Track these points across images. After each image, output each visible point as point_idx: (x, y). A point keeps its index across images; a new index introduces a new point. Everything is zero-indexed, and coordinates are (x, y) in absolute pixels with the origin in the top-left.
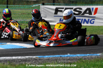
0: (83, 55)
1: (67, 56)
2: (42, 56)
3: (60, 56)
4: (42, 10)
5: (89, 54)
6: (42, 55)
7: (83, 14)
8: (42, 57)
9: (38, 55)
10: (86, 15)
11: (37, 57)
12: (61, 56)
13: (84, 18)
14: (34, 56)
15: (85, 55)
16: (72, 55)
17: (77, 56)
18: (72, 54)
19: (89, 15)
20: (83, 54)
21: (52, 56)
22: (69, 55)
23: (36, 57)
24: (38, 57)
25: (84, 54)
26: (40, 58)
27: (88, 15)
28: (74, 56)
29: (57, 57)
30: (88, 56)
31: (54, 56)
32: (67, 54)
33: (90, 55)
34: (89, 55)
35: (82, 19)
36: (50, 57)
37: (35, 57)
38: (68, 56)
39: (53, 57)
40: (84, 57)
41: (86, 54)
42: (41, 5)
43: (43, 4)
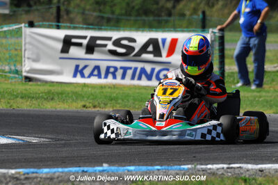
0: (144, 168)
1: (100, 171)
2: (32, 170)
4: (28, 40)
5: (161, 165)
6: (34, 167)
7: (139, 54)
10: (145, 56)
11: (19, 173)
12: (85, 169)
13: (139, 65)
15: (150, 168)
16: (113, 168)
17: (128, 171)
18: (114, 165)
19: (155, 56)
20: (144, 165)
21: (60, 170)
22: (106, 166)
25: (147, 165)
26: (28, 174)
27: (150, 57)
29: (73, 173)
30: (158, 170)
31: (66, 170)
32: (102, 166)
33: (163, 167)
34: (159, 167)
35: (136, 69)
36: (55, 173)
38: (103, 171)
39: (62, 172)
41: (152, 165)
42: (25, 27)
43: (31, 25)
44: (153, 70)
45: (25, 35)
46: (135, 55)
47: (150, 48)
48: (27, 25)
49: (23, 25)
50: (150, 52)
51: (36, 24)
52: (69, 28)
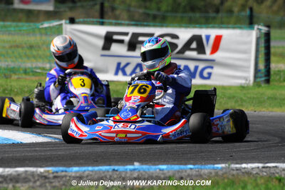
0: (176, 167)
1: (131, 170)
2: (61, 168)
3: (112, 167)
5: (194, 164)
6: (64, 166)
7: (182, 51)
8: (62, 171)
9: (52, 165)
11: (48, 171)
12: (116, 168)
13: (183, 63)
14: (41, 167)
15: (182, 167)
16: (145, 167)
17: (160, 170)
18: (146, 164)
19: (199, 53)
20: (177, 164)
21: (90, 168)
22: (137, 165)
23: (45, 171)
24: (50, 169)
25: (181, 164)
26: (57, 172)
28: (151, 171)
29: (104, 172)
30: (191, 169)
31: (96, 168)
32: (133, 164)
33: (196, 166)
34: (191, 166)
36: (85, 171)
37: (42, 170)
38: (134, 170)
39: (92, 171)
40: (178, 171)
41: (186, 164)
42: (66, 23)
43: (72, 21)
44: (196, 68)
45: (66, 31)
46: (178, 53)
47: (194, 45)
48: (68, 21)
49: (63, 22)
50: (193, 50)
51: (77, 20)
52: (111, 24)
